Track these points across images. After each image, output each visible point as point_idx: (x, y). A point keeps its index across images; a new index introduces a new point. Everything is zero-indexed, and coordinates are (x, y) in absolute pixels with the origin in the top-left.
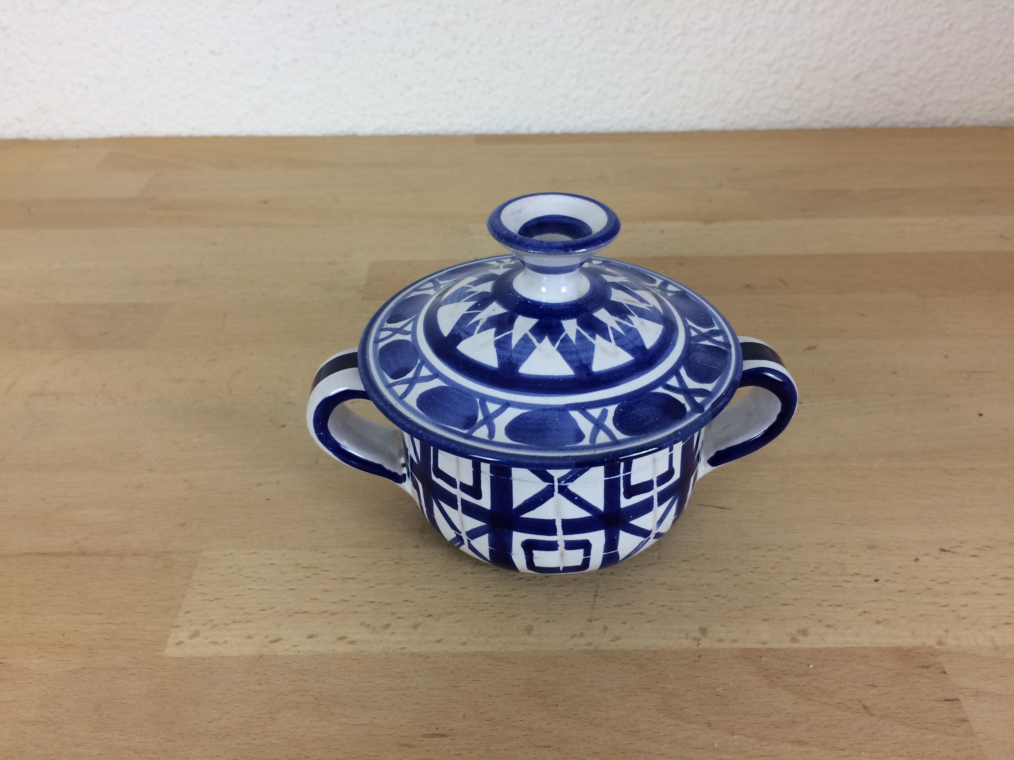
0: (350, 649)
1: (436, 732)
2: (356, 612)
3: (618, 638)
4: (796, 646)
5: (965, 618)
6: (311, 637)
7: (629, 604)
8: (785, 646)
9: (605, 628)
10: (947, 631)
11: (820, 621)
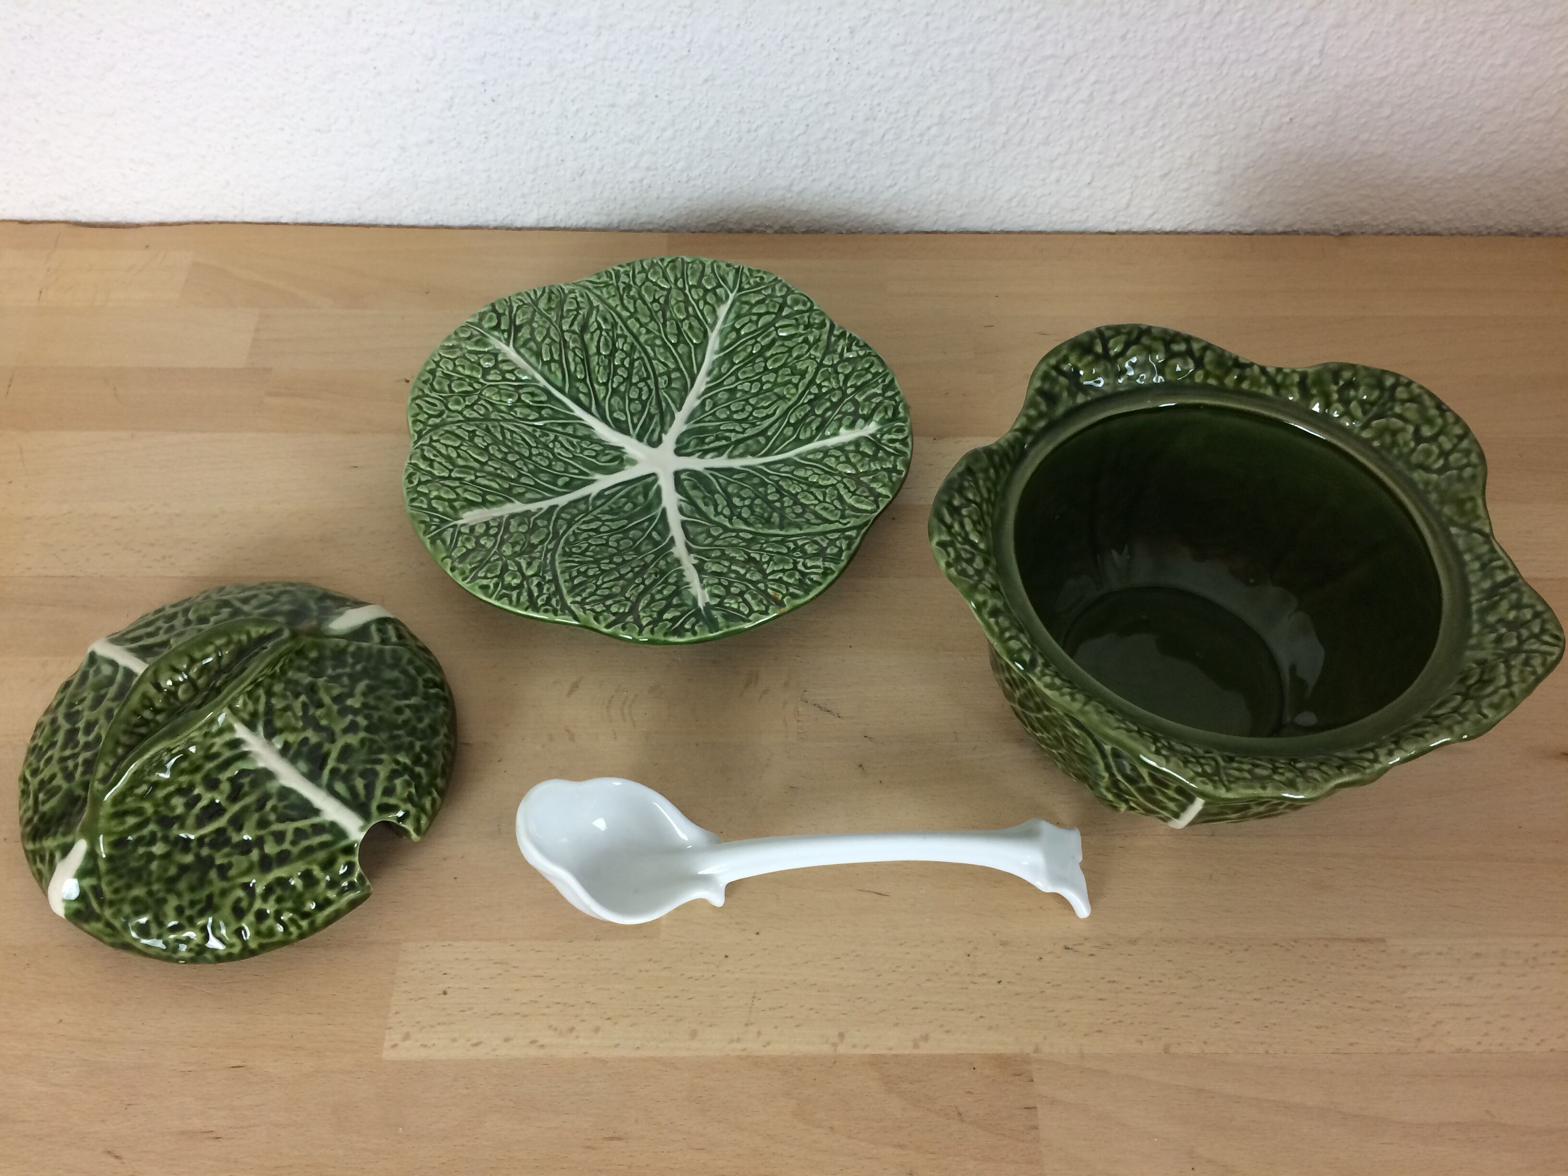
0: (541, 1053)
1: (613, 1135)
2: (544, 1014)
3: (768, 1044)
4: (917, 1052)
5: (1065, 1024)
6: (506, 1040)
7: (781, 1007)
8: (907, 1052)
9: (759, 1033)
10: (1045, 1038)
11: (942, 1026)
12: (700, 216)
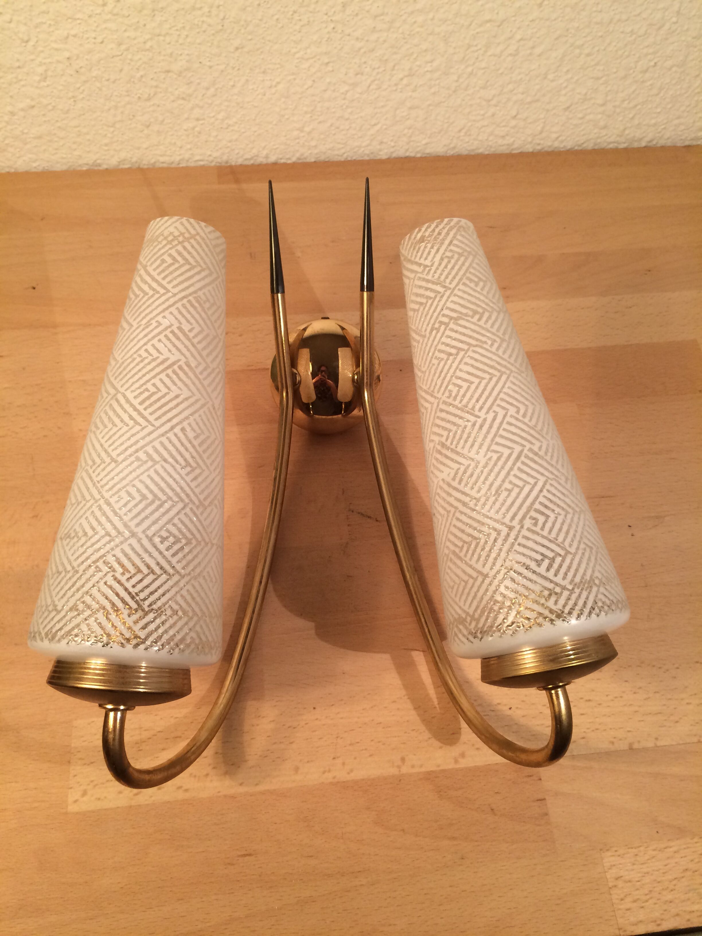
1: (245, 852)
3: (351, 771)
4: (457, 766)
6: (159, 788)
8: (450, 767)
9: (344, 764)
12: (238, 153)
